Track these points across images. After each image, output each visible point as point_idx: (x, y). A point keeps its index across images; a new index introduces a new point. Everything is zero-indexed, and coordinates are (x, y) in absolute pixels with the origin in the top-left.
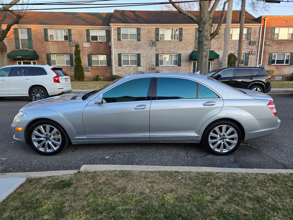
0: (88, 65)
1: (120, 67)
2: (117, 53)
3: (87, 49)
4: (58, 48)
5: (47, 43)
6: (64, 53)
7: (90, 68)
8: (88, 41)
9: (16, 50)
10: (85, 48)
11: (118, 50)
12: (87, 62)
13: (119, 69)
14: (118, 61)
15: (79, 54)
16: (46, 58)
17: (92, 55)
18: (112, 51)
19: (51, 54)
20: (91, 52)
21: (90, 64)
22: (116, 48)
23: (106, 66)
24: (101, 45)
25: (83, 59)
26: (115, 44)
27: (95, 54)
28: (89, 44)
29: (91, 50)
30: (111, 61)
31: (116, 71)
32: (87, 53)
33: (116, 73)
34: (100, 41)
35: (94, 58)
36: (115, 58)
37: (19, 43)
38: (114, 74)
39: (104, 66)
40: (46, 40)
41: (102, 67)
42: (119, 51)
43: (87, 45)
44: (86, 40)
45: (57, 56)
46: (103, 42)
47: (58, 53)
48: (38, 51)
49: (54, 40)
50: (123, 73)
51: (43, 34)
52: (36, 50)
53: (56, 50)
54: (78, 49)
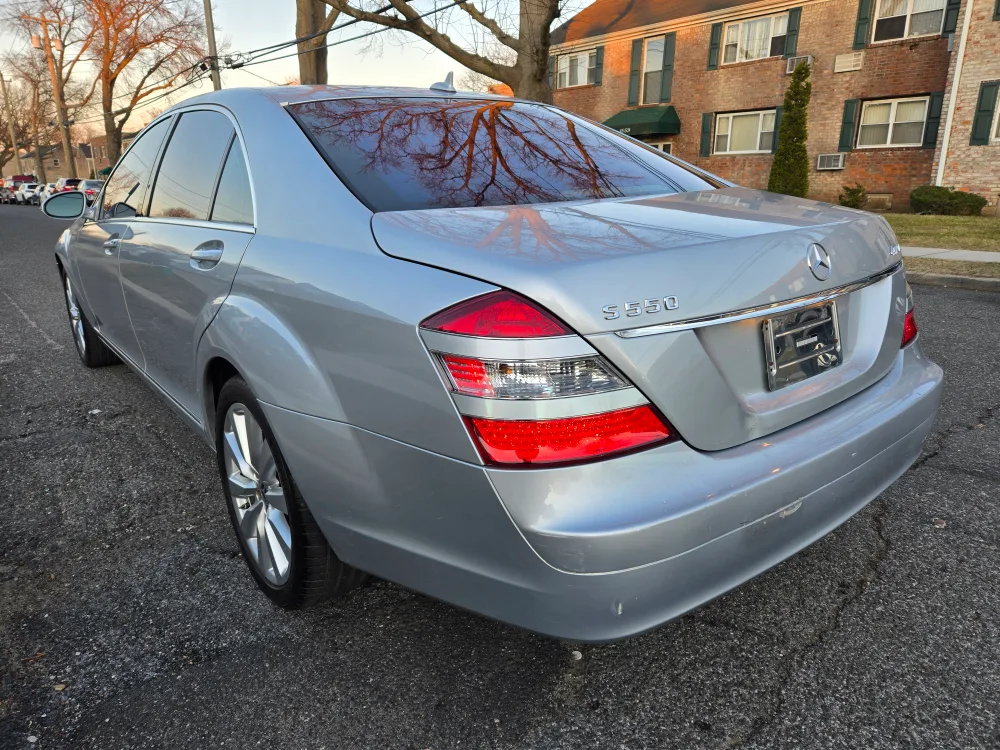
0: (836, 149)
1: (977, 151)
2: (976, 84)
3: (848, 78)
4: (742, 91)
5: (712, 74)
6: (759, 106)
7: (841, 159)
8: (859, 44)
9: (628, 109)
10: (841, 76)
11: (985, 68)
12: (838, 136)
13: (969, 156)
14: (971, 118)
15: (803, 104)
16: (700, 130)
17: (866, 103)
18: (953, 75)
19: (717, 113)
20: (859, 91)
21: (846, 143)
22: (977, 58)
23: (918, 148)
24: (915, 55)
25: (824, 125)
26: (977, 37)
27: (877, 95)
28: (861, 57)
29: (865, 81)
30: (938, 124)
31: (952, 168)
32: (842, 98)
33: (951, 179)
34: (916, 36)
35: (871, 115)
36: (958, 109)
37: (639, 87)
38: (939, 183)
39: (908, 148)
40: (713, 65)
41: (899, 153)
42: (987, 73)
43: (849, 62)
44: (850, 41)
45: (737, 120)
46: (923, 40)
47: (740, 107)
48: (682, 105)
49: (737, 61)
50: (991, 177)
51: (707, 46)
52: (678, 106)
53: (735, 98)
54: (803, 84)
